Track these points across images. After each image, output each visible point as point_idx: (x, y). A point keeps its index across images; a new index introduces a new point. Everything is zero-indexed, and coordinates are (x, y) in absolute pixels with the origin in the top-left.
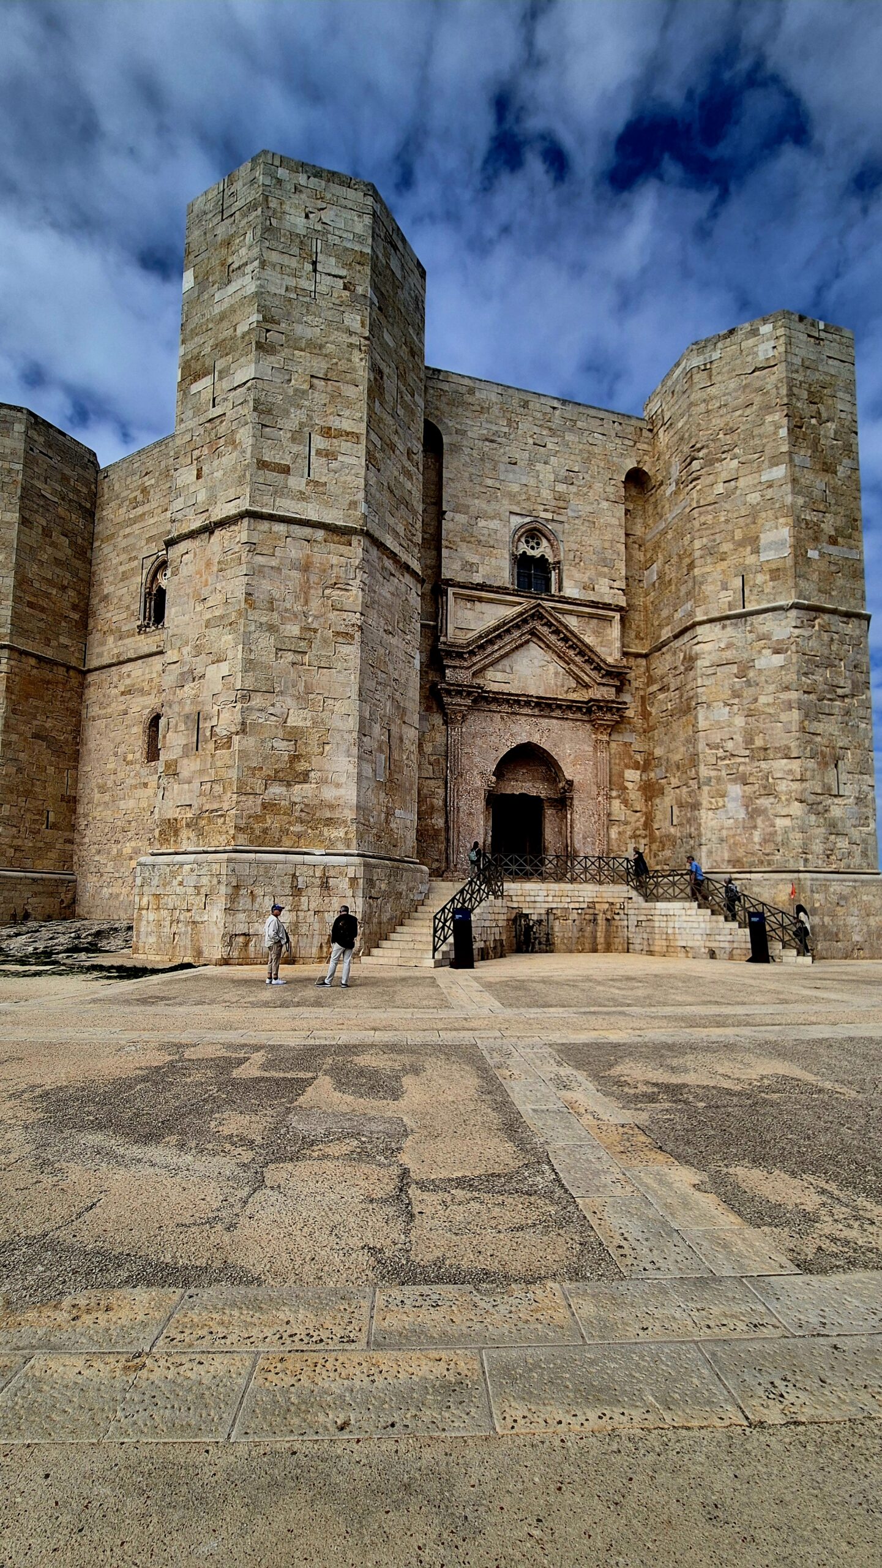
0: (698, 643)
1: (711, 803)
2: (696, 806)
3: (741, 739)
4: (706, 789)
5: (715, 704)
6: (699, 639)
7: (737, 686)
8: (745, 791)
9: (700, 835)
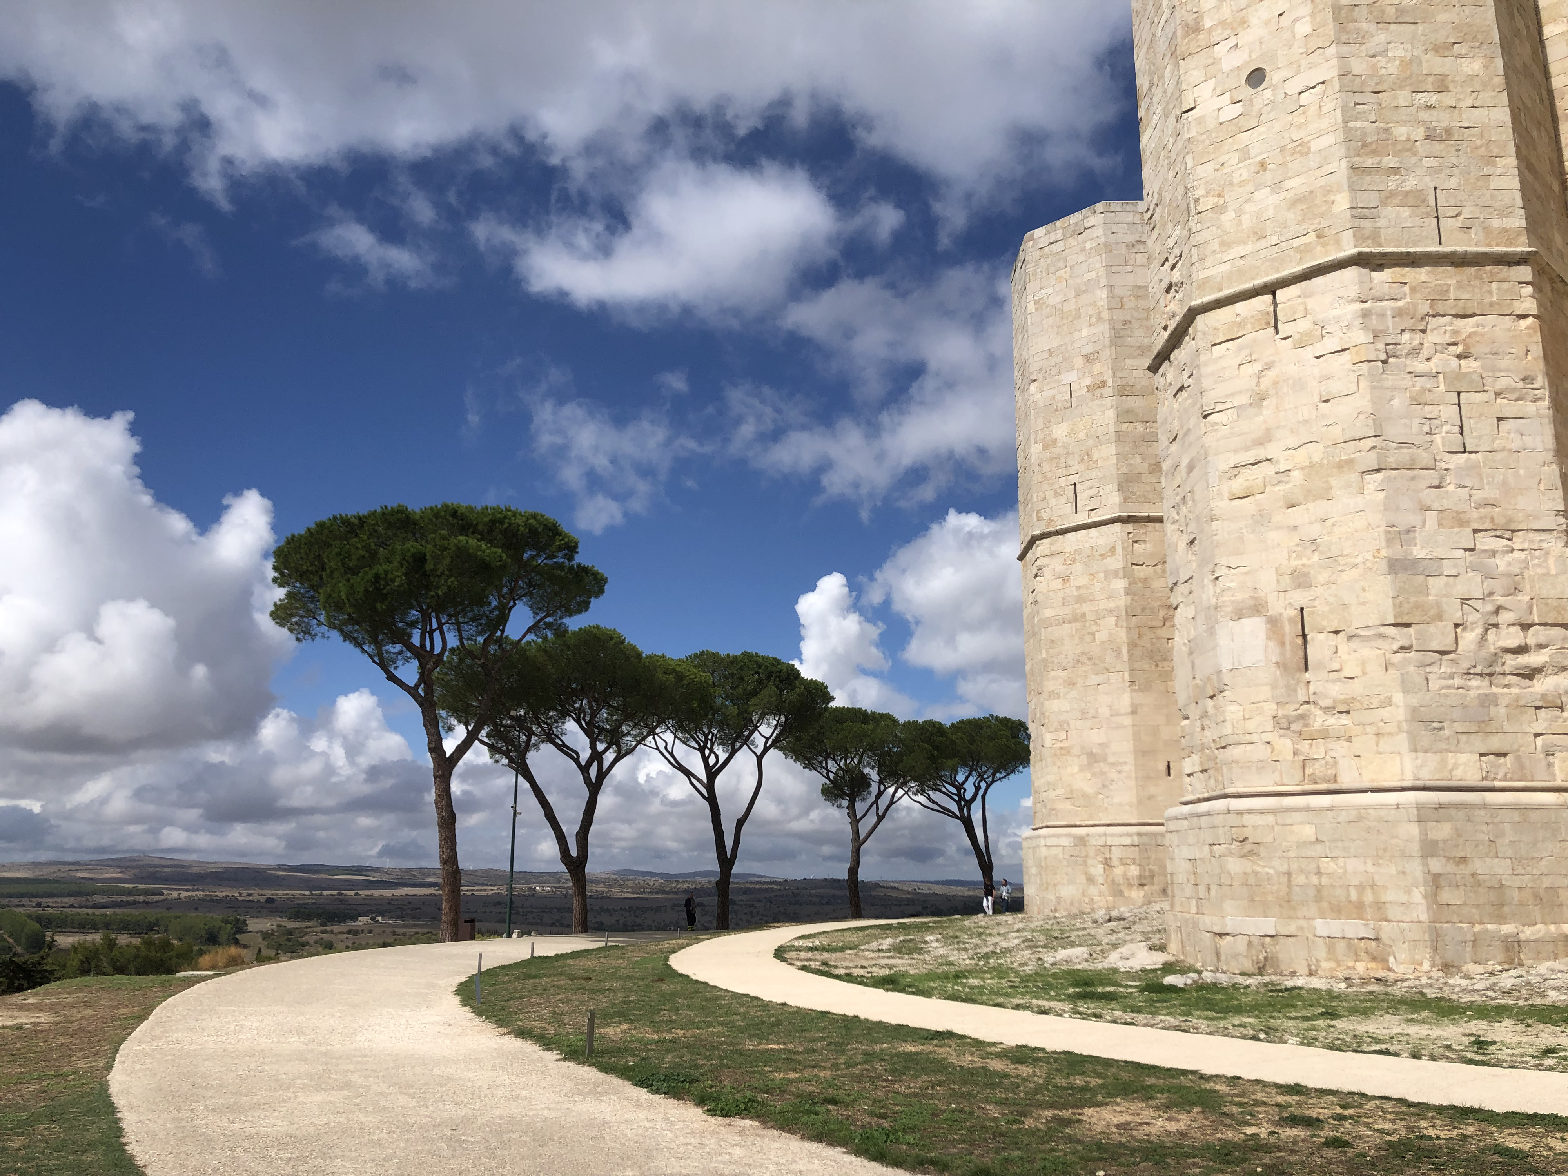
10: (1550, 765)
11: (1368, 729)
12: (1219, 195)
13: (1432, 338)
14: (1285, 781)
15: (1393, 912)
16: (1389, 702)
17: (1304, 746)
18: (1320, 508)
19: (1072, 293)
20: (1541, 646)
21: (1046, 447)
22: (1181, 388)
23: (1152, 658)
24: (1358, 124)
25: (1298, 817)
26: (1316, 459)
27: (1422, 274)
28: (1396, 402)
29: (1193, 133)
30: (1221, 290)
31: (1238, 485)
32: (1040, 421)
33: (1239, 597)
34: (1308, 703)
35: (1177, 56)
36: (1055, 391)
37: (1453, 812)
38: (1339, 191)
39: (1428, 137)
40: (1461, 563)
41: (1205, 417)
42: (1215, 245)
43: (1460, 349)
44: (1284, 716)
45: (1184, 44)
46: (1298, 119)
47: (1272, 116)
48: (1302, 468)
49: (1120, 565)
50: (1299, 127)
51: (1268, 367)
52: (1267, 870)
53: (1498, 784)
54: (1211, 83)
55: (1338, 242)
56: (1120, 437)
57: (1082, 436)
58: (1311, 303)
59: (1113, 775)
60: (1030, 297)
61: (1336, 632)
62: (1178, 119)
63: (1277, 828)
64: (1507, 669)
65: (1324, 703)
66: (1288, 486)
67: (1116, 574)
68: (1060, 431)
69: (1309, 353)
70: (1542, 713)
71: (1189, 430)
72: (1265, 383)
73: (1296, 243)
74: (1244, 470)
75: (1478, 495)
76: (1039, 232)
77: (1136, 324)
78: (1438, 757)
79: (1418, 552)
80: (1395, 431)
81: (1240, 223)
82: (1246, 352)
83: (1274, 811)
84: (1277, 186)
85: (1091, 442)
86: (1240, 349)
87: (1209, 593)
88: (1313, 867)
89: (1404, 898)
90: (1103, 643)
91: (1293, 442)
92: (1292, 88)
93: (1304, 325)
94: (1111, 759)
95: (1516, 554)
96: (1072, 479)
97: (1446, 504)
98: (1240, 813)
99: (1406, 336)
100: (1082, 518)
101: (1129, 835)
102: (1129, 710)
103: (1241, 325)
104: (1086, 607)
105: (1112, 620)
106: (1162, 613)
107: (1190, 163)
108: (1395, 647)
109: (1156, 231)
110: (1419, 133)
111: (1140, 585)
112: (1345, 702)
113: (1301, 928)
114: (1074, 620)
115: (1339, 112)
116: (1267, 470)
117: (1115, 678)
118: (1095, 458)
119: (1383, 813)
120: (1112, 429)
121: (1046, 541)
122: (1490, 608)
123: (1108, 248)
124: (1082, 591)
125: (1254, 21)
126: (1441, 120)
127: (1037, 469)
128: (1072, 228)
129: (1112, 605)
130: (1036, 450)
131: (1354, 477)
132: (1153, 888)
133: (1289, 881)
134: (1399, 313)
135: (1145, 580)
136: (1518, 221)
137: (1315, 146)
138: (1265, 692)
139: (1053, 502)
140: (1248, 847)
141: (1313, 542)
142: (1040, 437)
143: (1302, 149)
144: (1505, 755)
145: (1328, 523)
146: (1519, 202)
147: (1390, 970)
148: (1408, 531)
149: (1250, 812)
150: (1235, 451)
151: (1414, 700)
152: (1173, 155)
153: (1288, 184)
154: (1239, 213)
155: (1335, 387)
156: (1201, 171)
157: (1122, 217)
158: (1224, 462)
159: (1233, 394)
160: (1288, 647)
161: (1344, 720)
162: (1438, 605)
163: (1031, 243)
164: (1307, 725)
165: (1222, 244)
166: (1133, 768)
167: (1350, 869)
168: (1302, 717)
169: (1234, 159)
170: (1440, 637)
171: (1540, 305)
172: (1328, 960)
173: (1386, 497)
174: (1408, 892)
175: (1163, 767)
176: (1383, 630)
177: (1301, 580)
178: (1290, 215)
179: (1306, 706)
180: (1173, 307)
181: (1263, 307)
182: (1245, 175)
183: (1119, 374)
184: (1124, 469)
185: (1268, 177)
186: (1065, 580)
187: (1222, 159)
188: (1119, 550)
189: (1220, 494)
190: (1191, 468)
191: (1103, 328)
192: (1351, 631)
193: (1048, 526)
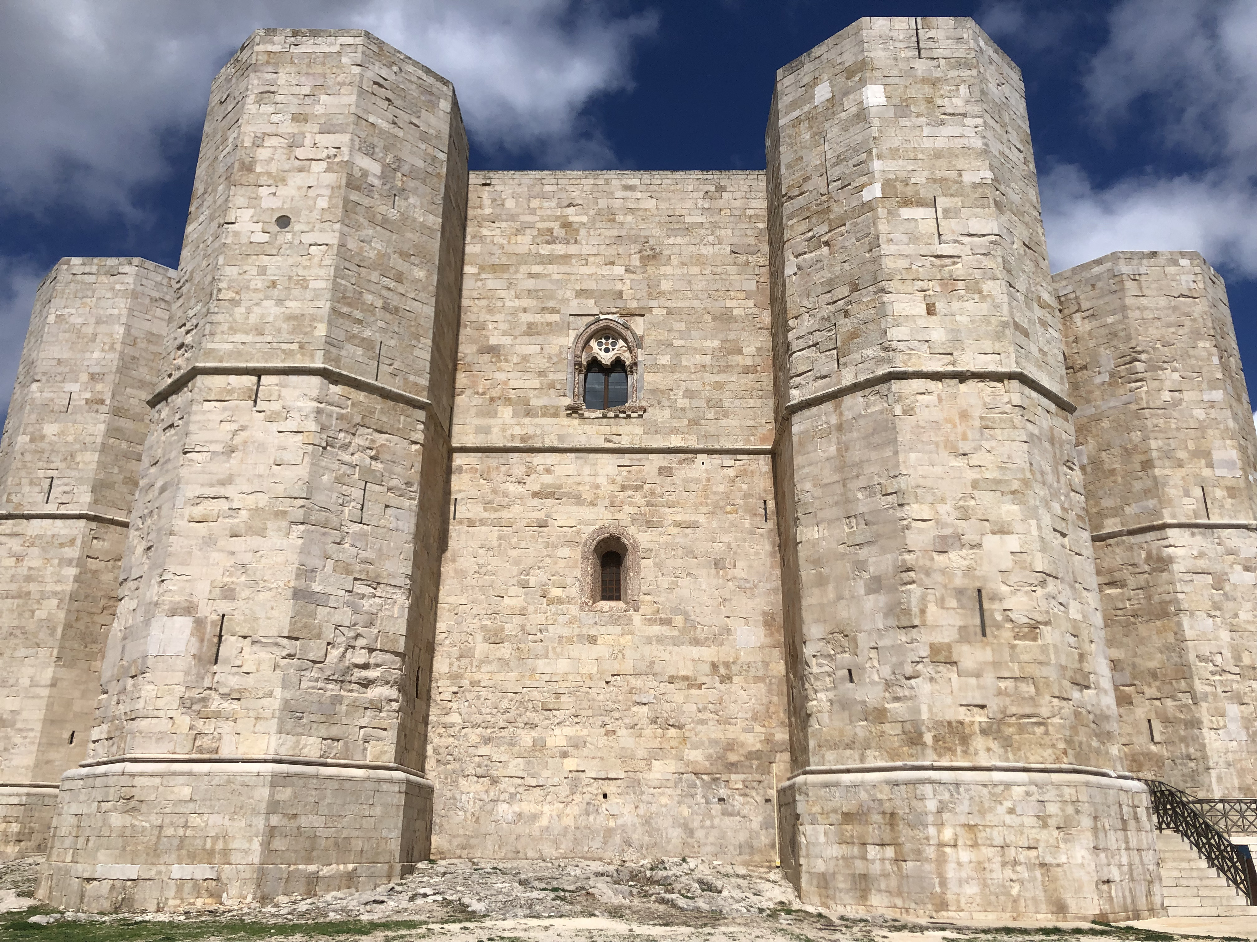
0: (1171, 546)
1: (1211, 721)
2: (1195, 723)
3: (1229, 655)
4: (1204, 705)
5: (1198, 613)
6: (1171, 541)
7: (1217, 599)
8: (1242, 712)
9: (1205, 757)
10: (365, 749)
11: (251, 713)
12: (237, 293)
13: (358, 441)
14: (177, 751)
15: (235, 858)
16: (270, 694)
17: (200, 724)
18: (255, 541)
19: (92, 320)
20: (377, 665)
21: (32, 440)
22: (171, 426)
23: (83, 639)
24: (343, 282)
25: (181, 779)
26: (261, 505)
27: (361, 396)
28: (325, 478)
29: (229, 241)
30: (221, 362)
31: (198, 511)
32: (33, 417)
33: (177, 598)
34: (210, 689)
35: (230, 182)
36: (55, 395)
37: (295, 780)
38: (321, 321)
39: (384, 308)
40: (341, 599)
41: (185, 453)
42: (225, 327)
43: (373, 453)
44: (190, 698)
45: (237, 176)
46: (305, 261)
47: (288, 252)
48: (249, 510)
49: (76, 555)
50: (304, 268)
51: (243, 429)
52: (144, 824)
53: (329, 761)
54: (251, 211)
55: (312, 356)
56: (104, 448)
57: (70, 439)
58: (284, 392)
59: (17, 740)
60: (53, 310)
61: (245, 637)
62: (220, 226)
63: (161, 788)
64: (353, 679)
65: (222, 691)
66: (236, 520)
67: (70, 562)
68: (50, 429)
69: (274, 427)
70: (368, 712)
71: (169, 460)
72: (238, 440)
73: (284, 346)
74: (205, 501)
75: (363, 554)
76: (76, 261)
77: (142, 362)
78: (294, 738)
79: (316, 587)
80: (320, 498)
81: (247, 318)
82: (229, 413)
83: (162, 775)
84: (280, 302)
85: (77, 446)
86: (225, 409)
87: (152, 592)
88: (182, 821)
89: (246, 846)
90: (41, 620)
91: (247, 488)
92: (307, 239)
93: (275, 406)
94: (19, 725)
95: (377, 599)
96: (51, 473)
97: (341, 556)
98: (133, 775)
99: (342, 435)
100: (51, 509)
101: (18, 795)
102: (49, 683)
103: (230, 392)
104: (33, 587)
105: (55, 602)
106: (103, 602)
107: (221, 261)
108: (284, 653)
109: (181, 301)
110: (379, 303)
111: (89, 575)
112: (239, 691)
113: (159, 873)
114: (19, 597)
115: (332, 268)
116: (223, 505)
117: (42, 652)
118: (78, 459)
119: (246, 779)
120: (99, 440)
121: (10, 522)
122: (352, 634)
123: (135, 295)
124: (32, 572)
125: (290, 182)
126: (395, 301)
127: (18, 456)
128: (107, 268)
129: (58, 588)
130: (22, 440)
131: (285, 524)
132: (29, 844)
133: (160, 832)
134: (341, 417)
135: (95, 572)
136: (424, 381)
137: (312, 285)
138: (179, 677)
139: (26, 489)
140: (132, 804)
141: (244, 566)
142: (30, 429)
143: (303, 283)
144: (338, 740)
145: (258, 554)
146: (428, 370)
147: (221, 904)
148: (312, 571)
149: (141, 774)
150: (202, 485)
151: (288, 695)
152: (209, 250)
153: (288, 303)
154: (249, 311)
155: (287, 457)
156: (228, 270)
157: (152, 275)
158: (192, 491)
159: (211, 442)
160: (206, 643)
161: (235, 705)
162: (320, 627)
163: (65, 267)
164: (206, 706)
165: (231, 328)
166: (38, 735)
167: (211, 823)
168: (204, 700)
169: (254, 271)
170: (315, 650)
171: (425, 438)
172: (175, 898)
173: (303, 544)
174: (250, 840)
175: (67, 735)
176: (279, 640)
177: (228, 593)
178: (285, 326)
179: (208, 692)
180: (179, 361)
181: (249, 384)
182: (260, 286)
183: (118, 398)
184: (102, 476)
185: (276, 292)
186: (19, 558)
187: (246, 268)
188: (79, 542)
189: (182, 516)
190: (163, 490)
191: (113, 357)
192: (256, 637)
193: (16, 509)
